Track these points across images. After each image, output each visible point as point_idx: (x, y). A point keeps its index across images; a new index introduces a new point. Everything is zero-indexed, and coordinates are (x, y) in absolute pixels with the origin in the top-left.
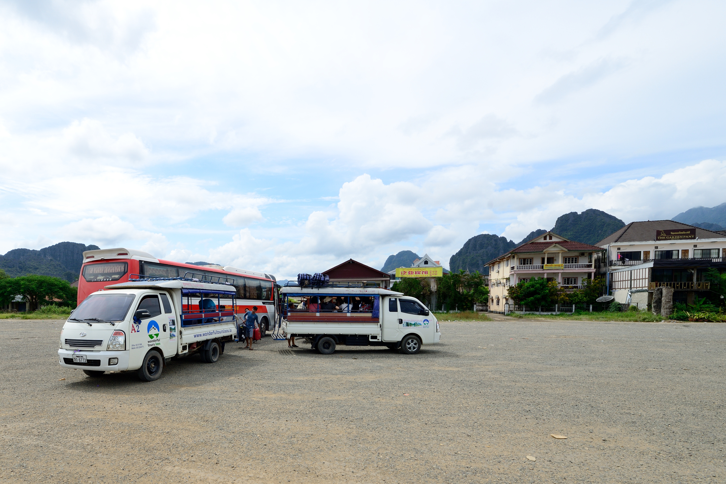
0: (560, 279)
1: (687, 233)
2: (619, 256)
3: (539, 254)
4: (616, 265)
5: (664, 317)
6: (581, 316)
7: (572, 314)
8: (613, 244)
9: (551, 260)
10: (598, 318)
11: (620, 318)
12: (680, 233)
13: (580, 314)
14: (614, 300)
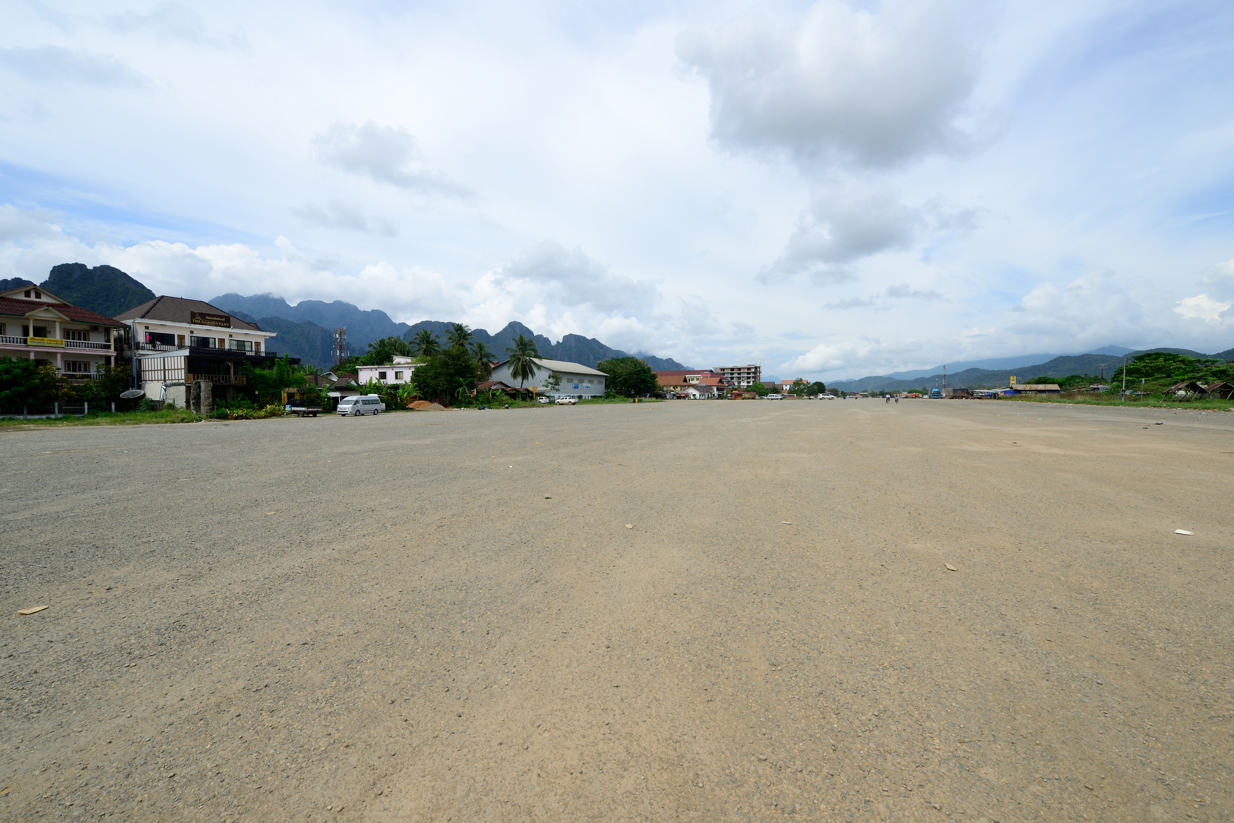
0: (59, 363)
1: (222, 319)
2: (148, 337)
3: (17, 318)
4: (144, 349)
5: (204, 416)
6: (99, 419)
7: (84, 417)
8: (138, 320)
9: (40, 332)
10: (124, 421)
11: (154, 420)
12: (215, 318)
13: (98, 416)
14: (144, 395)
